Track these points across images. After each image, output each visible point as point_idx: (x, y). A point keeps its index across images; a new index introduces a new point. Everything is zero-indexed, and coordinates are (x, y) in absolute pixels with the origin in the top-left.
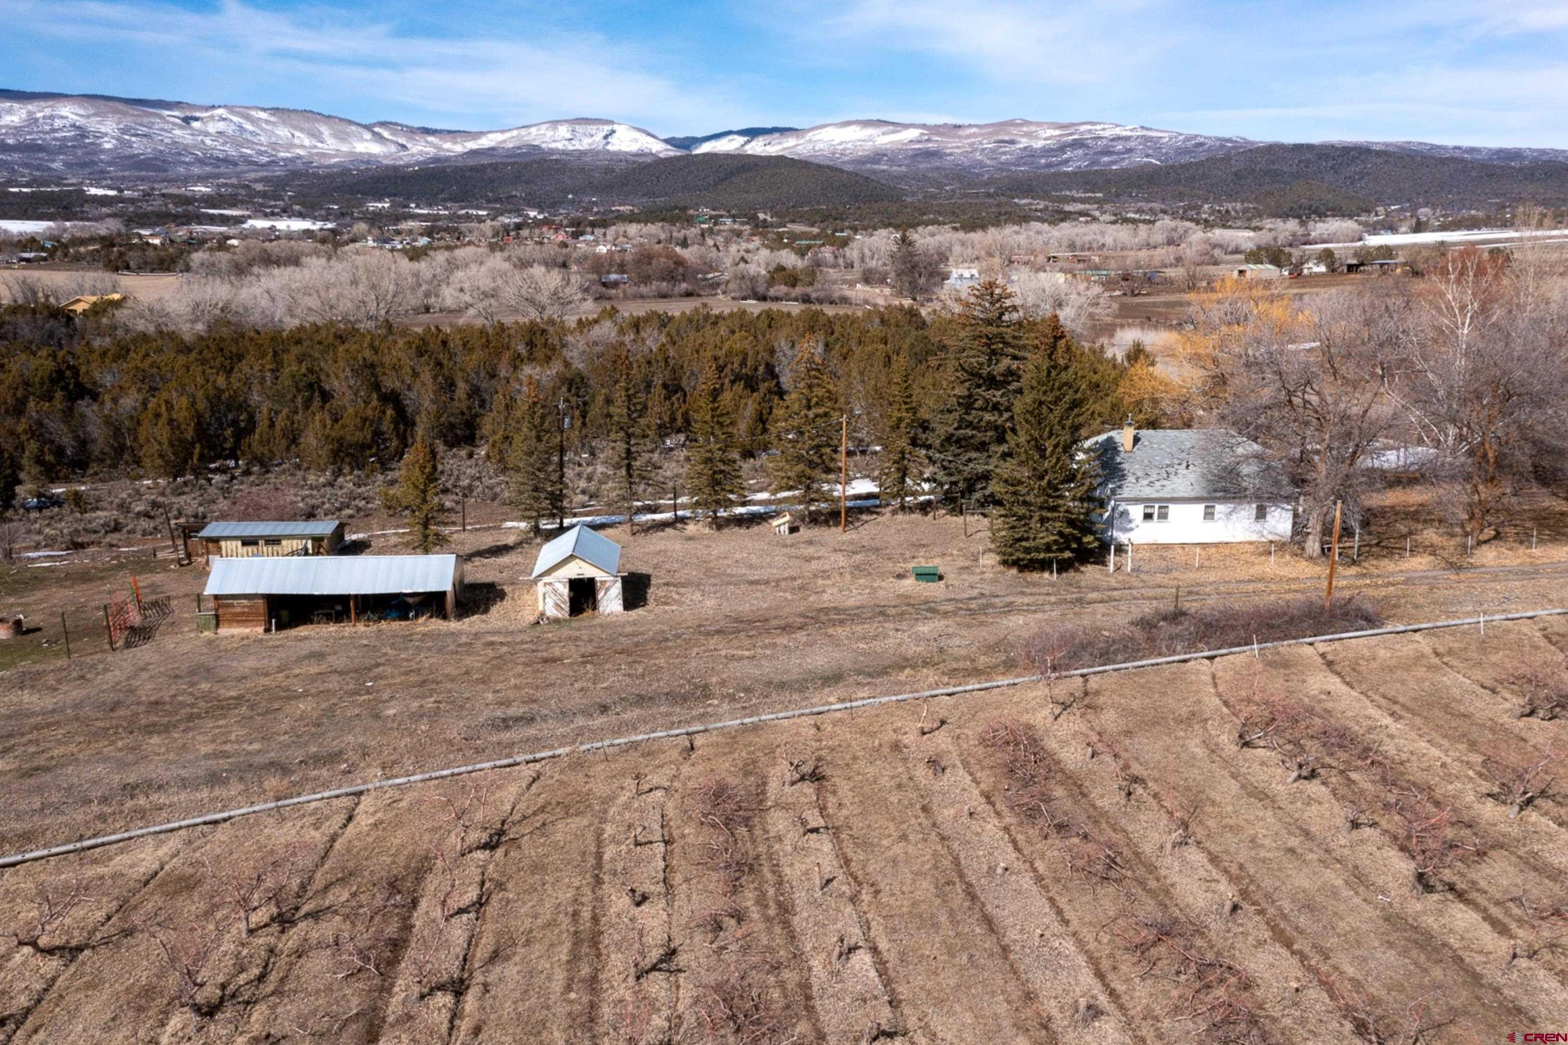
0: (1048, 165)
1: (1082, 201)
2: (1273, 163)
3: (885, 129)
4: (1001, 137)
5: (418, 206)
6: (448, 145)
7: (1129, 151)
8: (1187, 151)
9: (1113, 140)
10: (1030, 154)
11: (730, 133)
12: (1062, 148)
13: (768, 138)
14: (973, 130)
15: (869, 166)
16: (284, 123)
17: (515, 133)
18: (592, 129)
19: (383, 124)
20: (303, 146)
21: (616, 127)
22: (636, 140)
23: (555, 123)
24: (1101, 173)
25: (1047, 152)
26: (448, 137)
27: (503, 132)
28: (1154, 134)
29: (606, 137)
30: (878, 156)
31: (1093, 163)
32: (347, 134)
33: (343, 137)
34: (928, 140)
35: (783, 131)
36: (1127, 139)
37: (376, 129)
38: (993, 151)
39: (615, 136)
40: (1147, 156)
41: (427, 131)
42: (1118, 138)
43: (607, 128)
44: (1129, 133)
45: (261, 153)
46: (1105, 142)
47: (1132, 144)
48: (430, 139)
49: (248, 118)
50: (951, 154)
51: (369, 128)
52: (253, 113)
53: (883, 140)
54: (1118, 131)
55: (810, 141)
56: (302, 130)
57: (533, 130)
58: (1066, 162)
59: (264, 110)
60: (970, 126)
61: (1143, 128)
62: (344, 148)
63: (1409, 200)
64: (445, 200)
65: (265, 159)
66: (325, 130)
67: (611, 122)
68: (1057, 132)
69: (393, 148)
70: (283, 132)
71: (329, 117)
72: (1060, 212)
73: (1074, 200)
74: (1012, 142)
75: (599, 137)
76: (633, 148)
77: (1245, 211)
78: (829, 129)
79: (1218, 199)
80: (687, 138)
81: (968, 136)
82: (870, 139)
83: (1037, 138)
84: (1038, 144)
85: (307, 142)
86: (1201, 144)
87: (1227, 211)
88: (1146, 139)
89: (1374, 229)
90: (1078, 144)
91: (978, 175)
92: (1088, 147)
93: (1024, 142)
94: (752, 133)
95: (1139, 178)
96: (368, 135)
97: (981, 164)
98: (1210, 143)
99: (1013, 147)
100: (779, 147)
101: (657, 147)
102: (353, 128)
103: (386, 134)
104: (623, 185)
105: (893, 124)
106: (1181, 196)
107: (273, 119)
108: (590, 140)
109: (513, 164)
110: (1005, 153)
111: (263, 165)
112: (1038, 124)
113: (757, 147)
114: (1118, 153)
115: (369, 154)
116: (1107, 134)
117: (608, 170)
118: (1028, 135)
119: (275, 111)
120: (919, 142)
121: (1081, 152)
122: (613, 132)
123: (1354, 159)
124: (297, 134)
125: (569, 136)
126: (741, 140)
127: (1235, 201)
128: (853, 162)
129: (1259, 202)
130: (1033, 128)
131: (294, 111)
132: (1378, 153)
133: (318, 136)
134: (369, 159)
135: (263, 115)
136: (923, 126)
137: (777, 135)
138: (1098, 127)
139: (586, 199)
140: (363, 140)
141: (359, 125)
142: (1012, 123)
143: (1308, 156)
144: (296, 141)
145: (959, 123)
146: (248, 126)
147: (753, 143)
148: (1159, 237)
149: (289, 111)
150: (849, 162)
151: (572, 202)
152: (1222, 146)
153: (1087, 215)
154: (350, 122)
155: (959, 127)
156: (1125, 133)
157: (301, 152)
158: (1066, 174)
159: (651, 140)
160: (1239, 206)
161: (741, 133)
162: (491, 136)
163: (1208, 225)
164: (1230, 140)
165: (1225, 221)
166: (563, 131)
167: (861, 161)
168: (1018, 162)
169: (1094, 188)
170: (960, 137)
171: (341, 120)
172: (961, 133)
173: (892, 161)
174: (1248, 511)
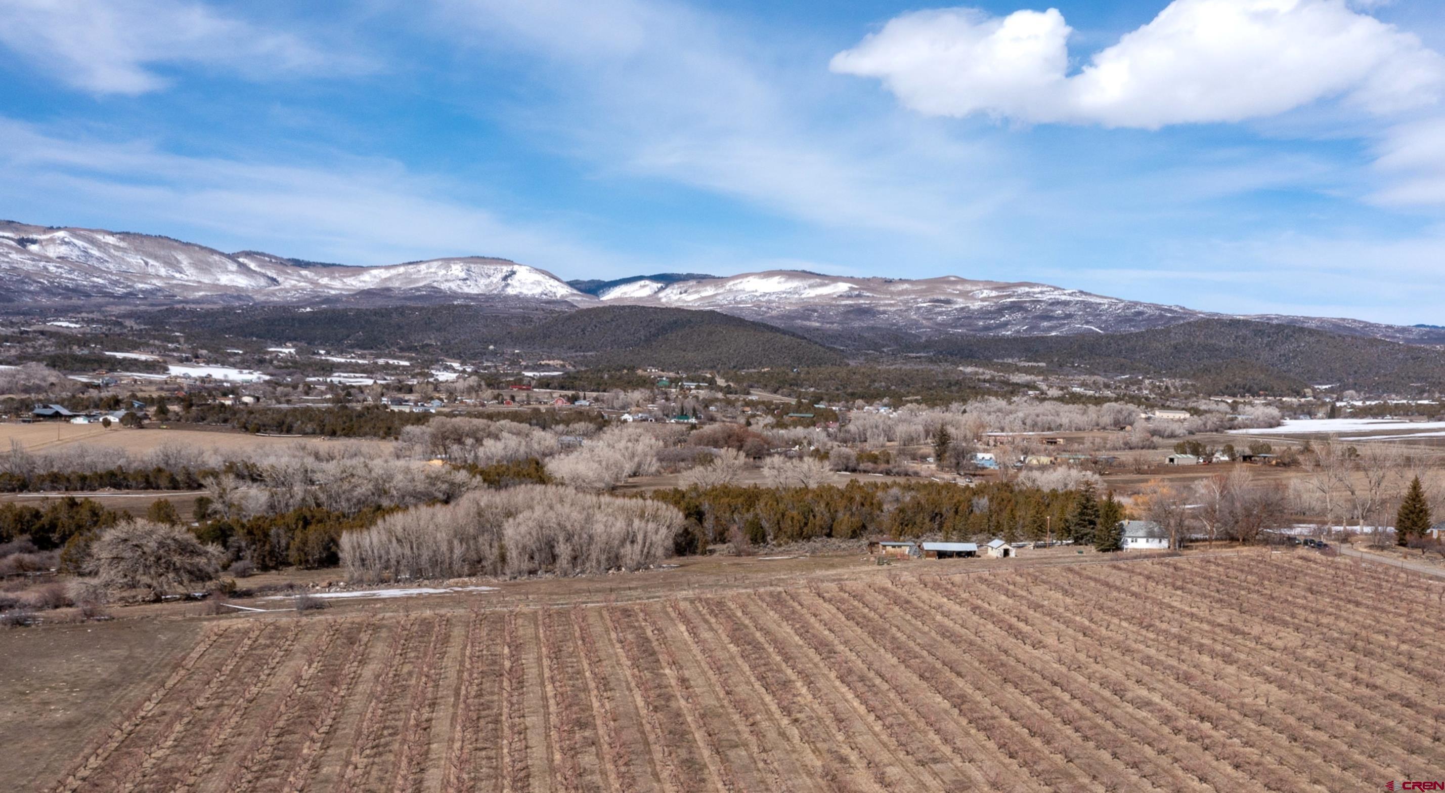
0: (987, 328)
1: (1028, 371)
2: (1211, 337)
3: (812, 281)
4: (936, 297)
5: (328, 353)
6: (325, 281)
7: (1069, 316)
8: (1127, 320)
9: (1052, 304)
10: (966, 316)
11: (641, 278)
12: (1000, 310)
13: (683, 286)
14: (906, 286)
15: (799, 321)
16: (137, 251)
17: (402, 270)
18: (490, 269)
19: (248, 254)
20: (158, 276)
21: (516, 268)
22: (539, 283)
23: (447, 261)
24: (1043, 340)
25: (984, 313)
26: (324, 271)
27: (387, 267)
28: (1092, 300)
29: (505, 278)
30: (808, 310)
31: (1031, 328)
32: (209, 264)
33: (203, 267)
34: (859, 296)
35: (702, 279)
36: (1066, 303)
37: (241, 260)
38: (929, 310)
39: (516, 277)
40: (1087, 323)
41: (299, 264)
42: (1057, 303)
43: (506, 269)
44: (1068, 298)
45: (116, 283)
46: (1044, 306)
47: (1070, 310)
48: (304, 272)
49: (93, 242)
50: (884, 312)
51: (233, 257)
52: (100, 237)
53: (812, 293)
54: (1056, 295)
55: (730, 291)
56: (156, 258)
57: (423, 267)
58: (1005, 325)
59: (112, 234)
60: (901, 281)
61: (1082, 292)
62: (206, 280)
63: (1339, 380)
64: (352, 346)
65: (120, 290)
66: (184, 260)
67: (510, 262)
68: (994, 294)
69: (263, 282)
70: (135, 260)
71: (188, 244)
72: (1007, 383)
73: (1019, 370)
74: (948, 302)
75: (497, 278)
76: (536, 291)
77: (1184, 388)
78: (751, 278)
79: (1159, 375)
80: (593, 282)
81: (901, 293)
82: (796, 291)
83: (973, 298)
84: (976, 305)
85: (163, 271)
86: (1140, 313)
87: (1167, 388)
88: (1086, 305)
89: (1296, 413)
90: (1016, 307)
91: (915, 336)
92: (1026, 310)
93: (960, 303)
94: (667, 279)
95: (1081, 347)
96: (233, 267)
97: (916, 324)
98: (1149, 311)
99: (949, 308)
100: (696, 296)
101: (562, 291)
102: (216, 258)
103: (253, 266)
104: (546, 336)
105: (818, 275)
106: (1122, 369)
107: (122, 244)
108: (488, 281)
109: (421, 309)
110: (940, 313)
111: (120, 297)
112: (974, 282)
113: (672, 297)
114: (1058, 318)
115: (237, 288)
116: (1045, 298)
117: (525, 319)
118: (964, 294)
119: (125, 235)
120: (849, 297)
121: (1019, 315)
122: (513, 273)
123: (1288, 337)
124: (151, 262)
125: (463, 275)
126: (656, 286)
127: (1174, 377)
128: (782, 317)
129: (1197, 379)
130: (968, 287)
131: (147, 236)
132: (1311, 332)
133: (174, 265)
134: (239, 294)
135: (110, 240)
136: (851, 280)
137: (692, 283)
138: (1037, 290)
139: (509, 351)
140: (226, 271)
141: (222, 254)
142: (945, 280)
143: (1244, 332)
144: (151, 270)
145: (889, 276)
146: (95, 252)
147: (668, 291)
148: (1107, 419)
149: (141, 235)
150: (777, 317)
151: (494, 353)
152: (1161, 316)
153: (1035, 388)
154: (213, 251)
155: (890, 282)
156: (1063, 298)
157: (159, 283)
158: (1007, 340)
159: (556, 283)
160: (1177, 382)
161: (655, 278)
162: (375, 272)
163: (1150, 405)
164: (1170, 310)
165: (1163, 401)
166: (457, 270)
167: (789, 317)
168: (956, 322)
169: (1034, 356)
170: (892, 293)
171: (202, 248)
172: (892, 288)
173: (822, 317)
174: (1157, 540)
